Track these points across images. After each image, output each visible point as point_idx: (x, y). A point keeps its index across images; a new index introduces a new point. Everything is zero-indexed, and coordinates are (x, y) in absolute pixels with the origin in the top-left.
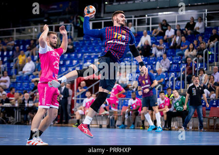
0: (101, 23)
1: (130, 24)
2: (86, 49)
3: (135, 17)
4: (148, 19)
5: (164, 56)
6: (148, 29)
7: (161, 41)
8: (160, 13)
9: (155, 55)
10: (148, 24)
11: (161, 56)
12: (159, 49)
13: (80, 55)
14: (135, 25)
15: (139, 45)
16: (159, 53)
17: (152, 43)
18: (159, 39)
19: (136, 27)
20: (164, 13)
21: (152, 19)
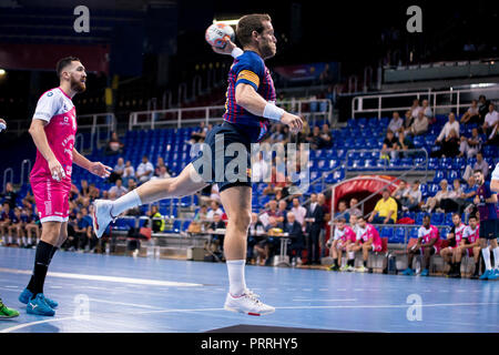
0: (377, 99)
1: (425, 101)
2: (352, 143)
3: (433, 90)
4: (455, 95)
5: (479, 156)
6: (454, 110)
7: (474, 131)
8: (474, 86)
9: (465, 154)
10: (454, 102)
11: (474, 156)
12: (471, 145)
13: (342, 151)
14: (432, 103)
15: (440, 138)
16: (470, 151)
17: (461, 135)
18: (471, 128)
19: (435, 106)
20: (481, 85)
21: (461, 94)
